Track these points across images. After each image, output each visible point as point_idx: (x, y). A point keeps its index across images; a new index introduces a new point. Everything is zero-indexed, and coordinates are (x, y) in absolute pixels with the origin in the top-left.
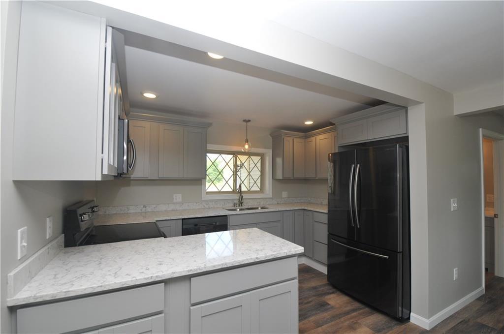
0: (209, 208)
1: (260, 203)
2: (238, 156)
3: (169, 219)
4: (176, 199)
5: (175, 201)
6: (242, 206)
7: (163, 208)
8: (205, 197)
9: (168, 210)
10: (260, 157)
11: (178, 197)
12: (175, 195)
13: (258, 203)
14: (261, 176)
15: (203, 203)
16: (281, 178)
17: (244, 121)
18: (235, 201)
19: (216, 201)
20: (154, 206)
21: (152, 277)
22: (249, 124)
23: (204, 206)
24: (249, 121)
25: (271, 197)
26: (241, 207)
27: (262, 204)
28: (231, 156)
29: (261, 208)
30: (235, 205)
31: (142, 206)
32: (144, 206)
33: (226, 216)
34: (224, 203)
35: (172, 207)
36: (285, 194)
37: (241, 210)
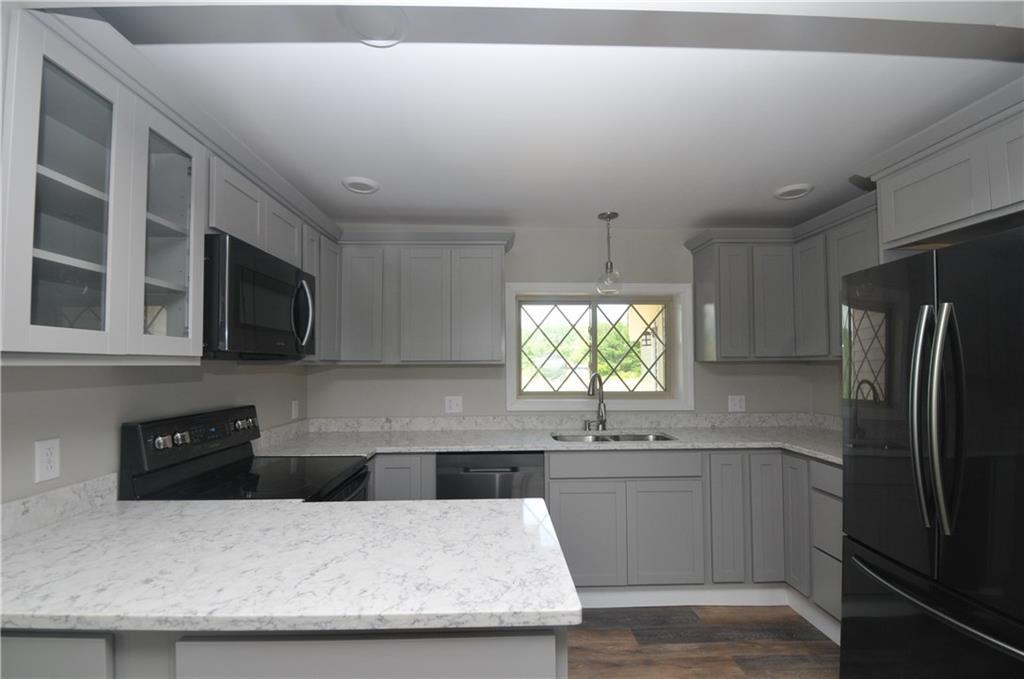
0: (524, 430)
1: (659, 423)
2: (600, 306)
3: (407, 451)
4: (450, 408)
5: (448, 411)
6: (604, 429)
7: (422, 425)
8: (515, 405)
9: (434, 429)
10: (660, 307)
11: (454, 403)
12: (448, 398)
13: (652, 423)
14: (665, 352)
15: (509, 418)
16: (714, 358)
17: (602, 216)
18: (589, 417)
19: (541, 415)
20: (408, 420)
21: (67, 617)
22: (613, 222)
23: (512, 426)
24: (614, 215)
25: (693, 409)
26: (601, 433)
27: (664, 425)
28: (584, 307)
29: (658, 438)
30: (587, 426)
31: (384, 420)
32: (388, 421)
33: (542, 452)
34: (561, 421)
35: (442, 424)
36: (736, 403)
37: (597, 439)
